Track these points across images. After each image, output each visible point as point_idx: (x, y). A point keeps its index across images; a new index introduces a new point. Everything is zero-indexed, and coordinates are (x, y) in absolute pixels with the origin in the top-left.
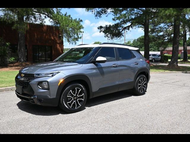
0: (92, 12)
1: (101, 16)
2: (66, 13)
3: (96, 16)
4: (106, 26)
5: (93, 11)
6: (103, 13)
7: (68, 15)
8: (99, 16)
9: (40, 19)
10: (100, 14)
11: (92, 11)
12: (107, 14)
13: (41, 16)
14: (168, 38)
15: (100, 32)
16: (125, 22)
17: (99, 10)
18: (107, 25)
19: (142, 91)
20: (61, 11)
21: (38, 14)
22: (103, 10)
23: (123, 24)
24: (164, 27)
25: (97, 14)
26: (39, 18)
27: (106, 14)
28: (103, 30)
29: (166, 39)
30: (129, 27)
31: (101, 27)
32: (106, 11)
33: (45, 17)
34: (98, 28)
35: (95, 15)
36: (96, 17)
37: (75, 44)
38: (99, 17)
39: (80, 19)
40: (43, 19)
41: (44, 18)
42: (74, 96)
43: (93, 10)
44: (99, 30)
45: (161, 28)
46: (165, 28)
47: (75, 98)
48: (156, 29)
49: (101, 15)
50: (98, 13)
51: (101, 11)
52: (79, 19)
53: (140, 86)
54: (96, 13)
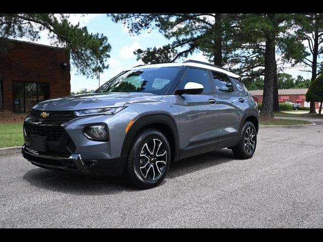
0: (123, 24)
1: (140, 31)
2: (79, 24)
3: (131, 31)
4: (148, 49)
5: (125, 23)
6: (142, 26)
7: (81, 27)
8: (136, 32)
9: (30, 31)
10: (137, 27)
11: (123, 22)
12: (150, 29)
13: (31, 26)
14: (247, 74)
15: (138, 60)
16: (180, 43)
17: (136, 22)
18: (149, 47)
19: (249, 151)
20: (69, 20)
21: (27, 21)
22: (143, 22)
23: (177, 46)
24: (241, 55)
25: (133, 28)
26: (28, 29)
27: (148, 28)
28: (143, 56)
29: (245, 76)
30: (186, 52)
31: (140, 51)
32: (148, 24)
33: (40, 28)
34: (135, 53)
35: (130, 29)
36: (131, 34)
37: (97, 78)
38: (135, 34)
39: (104, 35)
40: (36, 32)
41: (38, 30)
42: (150, 155)
43: (126, 21)
44: (136, 56)
45: (237, 56)
46: (244, 57)
47: (152, 159)
48: (229, 58)
49: (139, 29)
50: (134, 26)
51: (139, 23)
52: (102, 34)
53: (246, 141)
54: (130, 26)
